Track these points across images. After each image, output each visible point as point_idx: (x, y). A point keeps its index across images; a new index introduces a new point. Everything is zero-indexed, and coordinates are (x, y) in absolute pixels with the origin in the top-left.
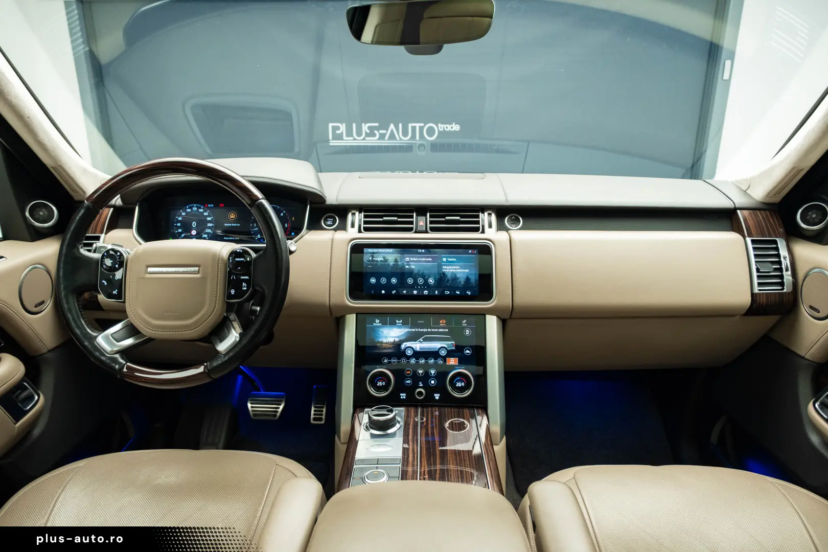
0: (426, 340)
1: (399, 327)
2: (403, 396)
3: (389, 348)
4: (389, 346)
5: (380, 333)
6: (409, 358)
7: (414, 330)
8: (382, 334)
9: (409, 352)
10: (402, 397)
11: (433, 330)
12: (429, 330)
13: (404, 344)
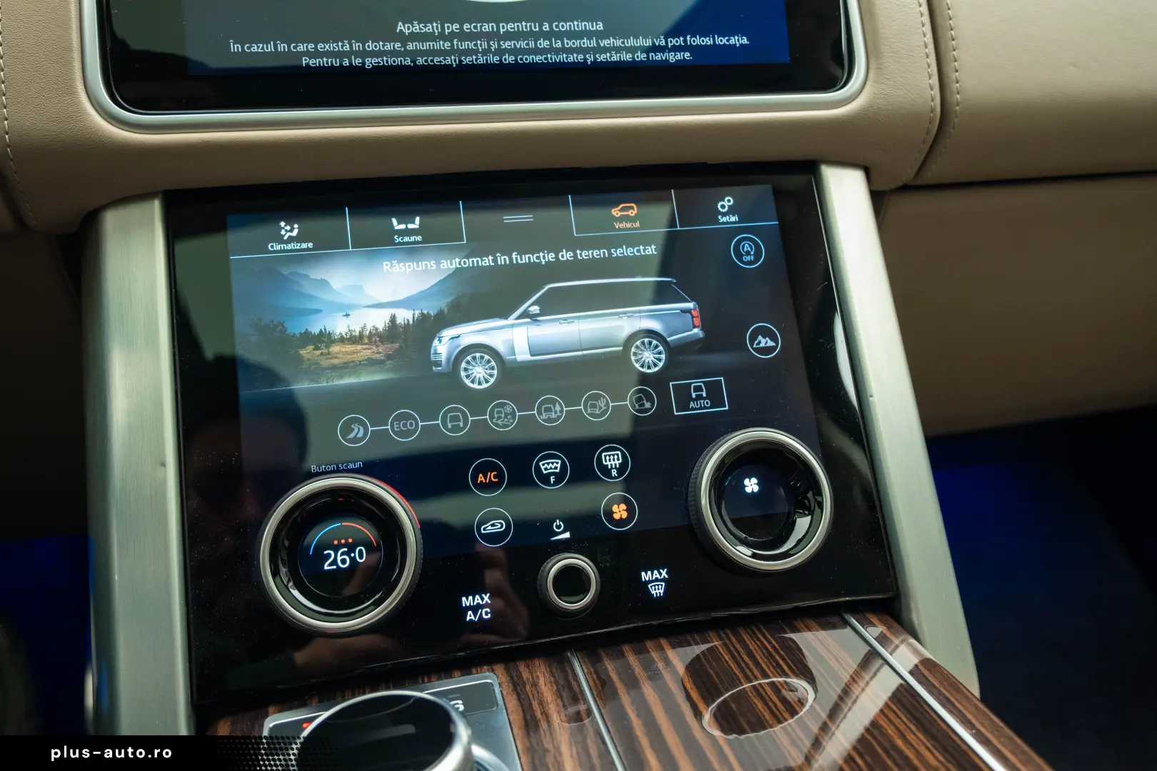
0: (555, 305)
1: (411, 252)
2: (475, 609)
3: (371, 363)
4: (364, 352)
5: (308, 288)
6: (477, 401)
7: (487, 261)
8: (327, 297)
9: (479, 371)
10: (470, 616)
11: (584, 255)
12: (566, 255)
13: (448, 333)
